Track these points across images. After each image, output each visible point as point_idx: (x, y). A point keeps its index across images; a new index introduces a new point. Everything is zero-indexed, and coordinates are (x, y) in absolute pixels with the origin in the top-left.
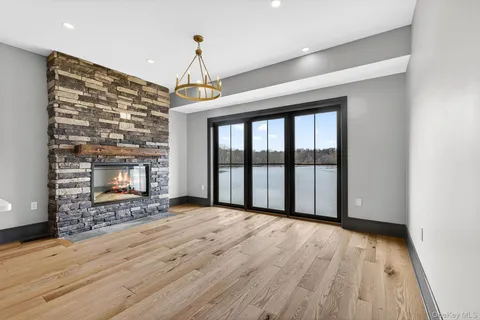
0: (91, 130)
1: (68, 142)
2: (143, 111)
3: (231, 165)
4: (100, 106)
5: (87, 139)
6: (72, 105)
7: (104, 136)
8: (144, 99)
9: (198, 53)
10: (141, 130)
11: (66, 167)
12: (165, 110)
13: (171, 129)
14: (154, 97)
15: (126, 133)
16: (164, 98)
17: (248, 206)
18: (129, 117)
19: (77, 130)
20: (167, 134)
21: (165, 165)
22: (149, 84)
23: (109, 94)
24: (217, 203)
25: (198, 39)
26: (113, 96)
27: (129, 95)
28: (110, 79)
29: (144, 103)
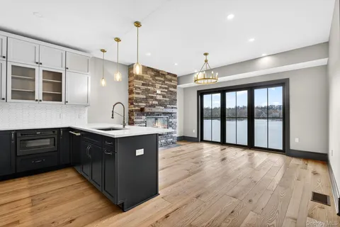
0: (146, 100)
1: (138, 106)
2: (166, 88)
3: (212, 118)
4: (149, 88)
5: (144, 104)
6: (139, 88)
7: (151, 102)
8: (166, 82)
9: (206, 61)
10: (165, 99)
11: (138, 118)
12: (175, 87)
13: (178, 98)
14: (170, 80)
15: (159, 100)
16: (174, 80)
17: (223, 142)
18: (160, 93)
19: (141, 100)
20: (176, 100)
21: (175, 118)
22: (169, 74)
23: (152, 81)
24: (202, 140)
25: (206, 54)
26: (154, 82)
27: (160, 81)
28: (153, 73)
29: (166, 84)
